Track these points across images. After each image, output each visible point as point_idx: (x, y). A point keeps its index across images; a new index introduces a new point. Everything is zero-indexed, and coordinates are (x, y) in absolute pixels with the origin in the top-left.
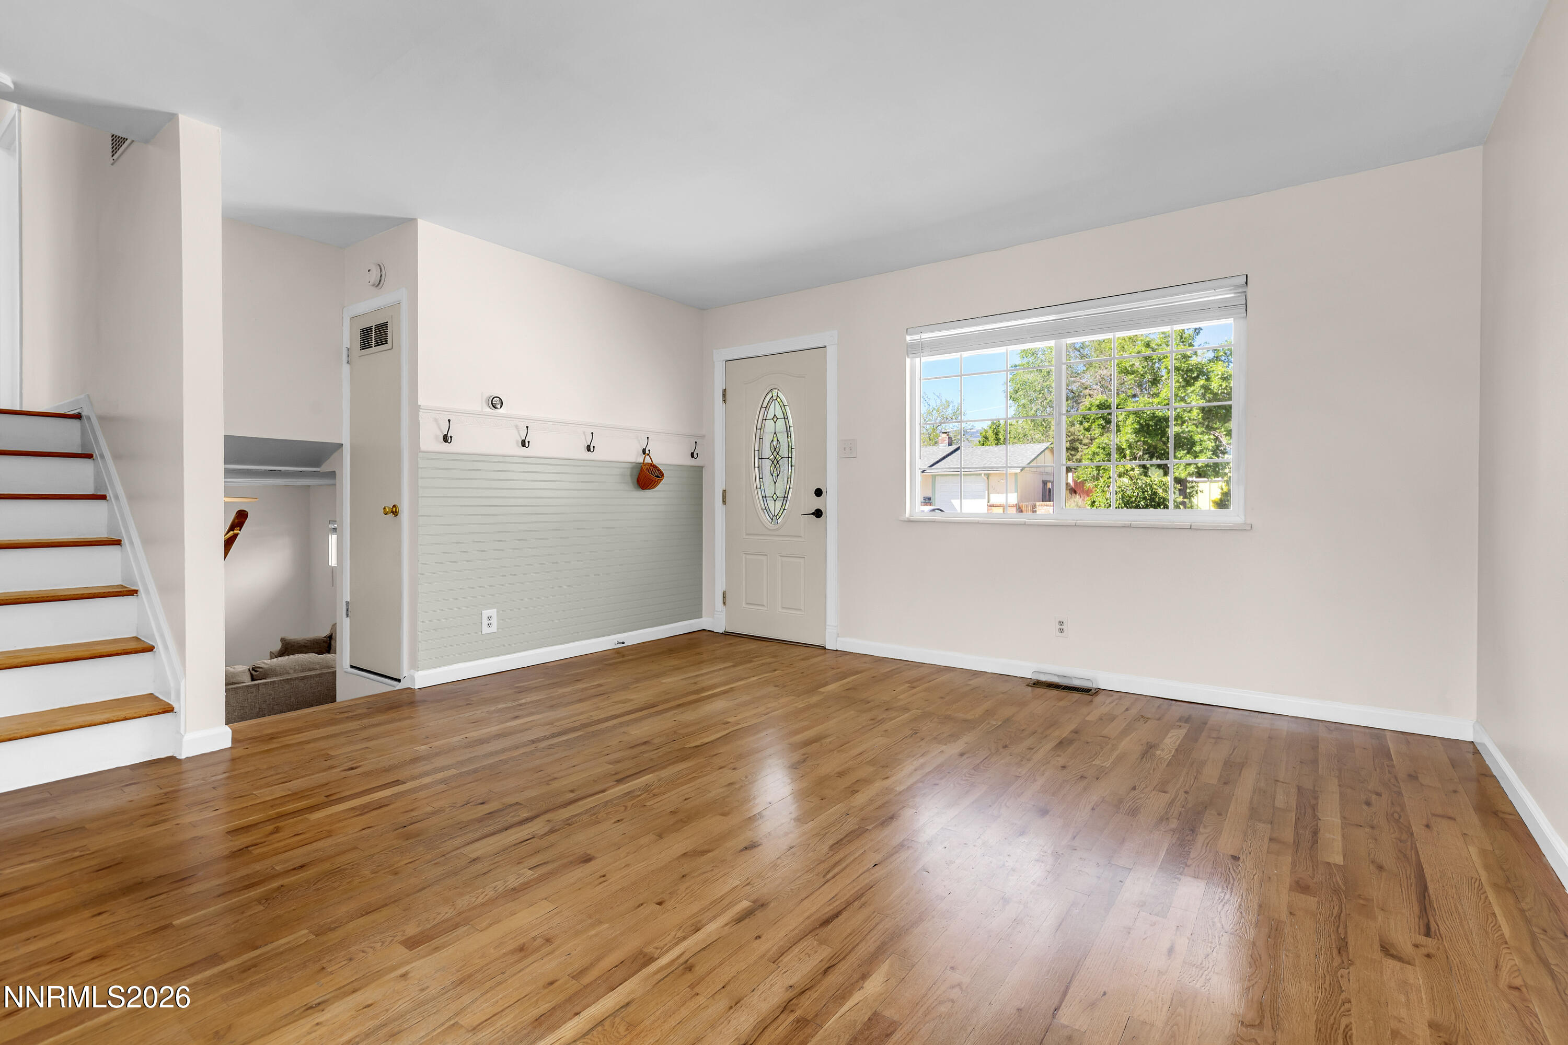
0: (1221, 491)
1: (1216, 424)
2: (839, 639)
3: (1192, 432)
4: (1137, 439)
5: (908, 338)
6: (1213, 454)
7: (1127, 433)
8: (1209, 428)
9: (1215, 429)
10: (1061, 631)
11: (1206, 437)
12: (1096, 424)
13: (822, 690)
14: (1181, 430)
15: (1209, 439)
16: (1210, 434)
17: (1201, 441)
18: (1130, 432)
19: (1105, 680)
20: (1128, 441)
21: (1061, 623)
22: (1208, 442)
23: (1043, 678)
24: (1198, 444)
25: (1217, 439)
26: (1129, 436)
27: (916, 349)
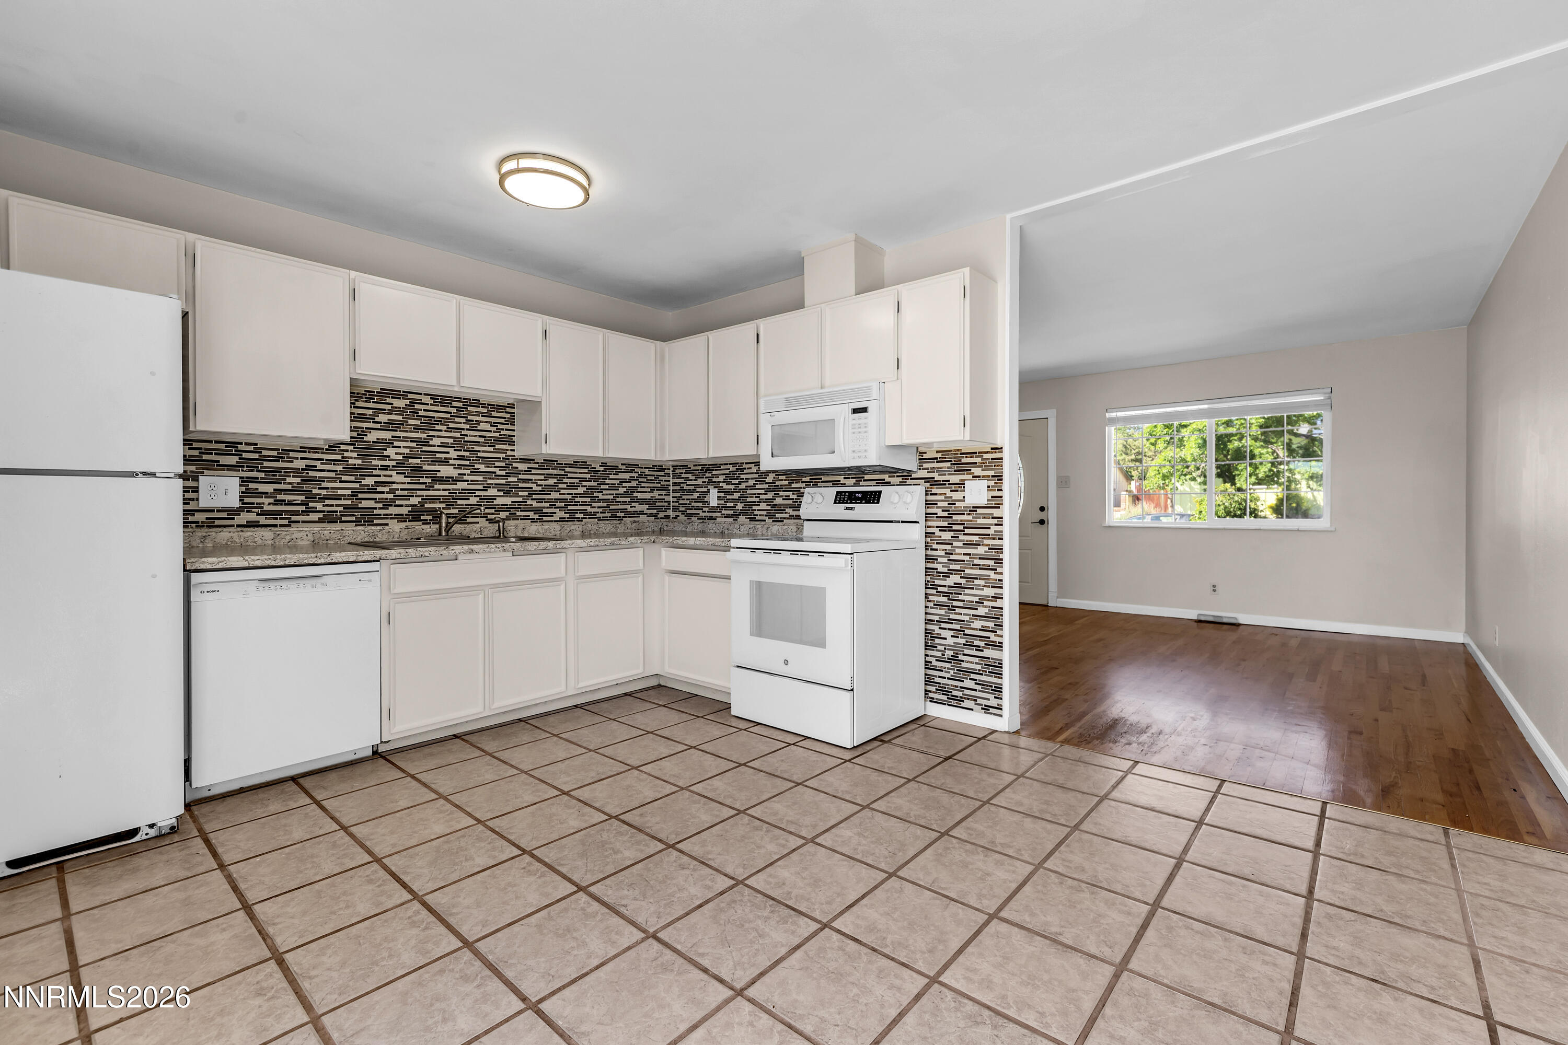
0: (1276, 497)
1: (1273, 438)
2: (1058, 600)
3: (1252, 446)
4: (1201, 453)
5: (1107, 415)
6: (1272, 466)
7: (1191, 448)
8: (1267, 442)
9: (1272, 443)
10: (1214, 591)
11: (1264, 451)
12: (1162, 440)
13: (1077, 622)
14: (1241, 445)
15: (1268, 453)
16: (1268, 448)
17: (1261, 454)
18: (1194, 446)
19: (1243, 619)
20: (1192, 454)
21: (1214, 586)
22: (1267, 455)
23: (1203, 618)
24: (1258, 457)
25: (1274, 452)
26: (1193, 450)
27: (1113, 421)
